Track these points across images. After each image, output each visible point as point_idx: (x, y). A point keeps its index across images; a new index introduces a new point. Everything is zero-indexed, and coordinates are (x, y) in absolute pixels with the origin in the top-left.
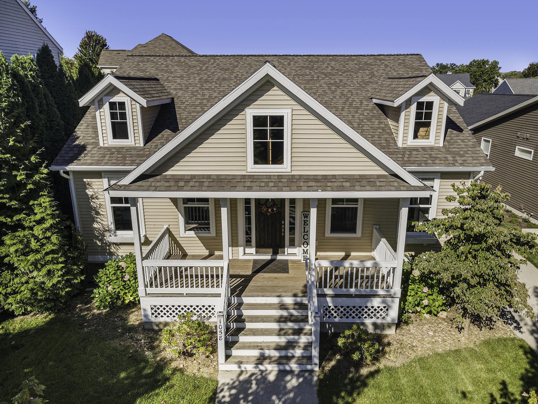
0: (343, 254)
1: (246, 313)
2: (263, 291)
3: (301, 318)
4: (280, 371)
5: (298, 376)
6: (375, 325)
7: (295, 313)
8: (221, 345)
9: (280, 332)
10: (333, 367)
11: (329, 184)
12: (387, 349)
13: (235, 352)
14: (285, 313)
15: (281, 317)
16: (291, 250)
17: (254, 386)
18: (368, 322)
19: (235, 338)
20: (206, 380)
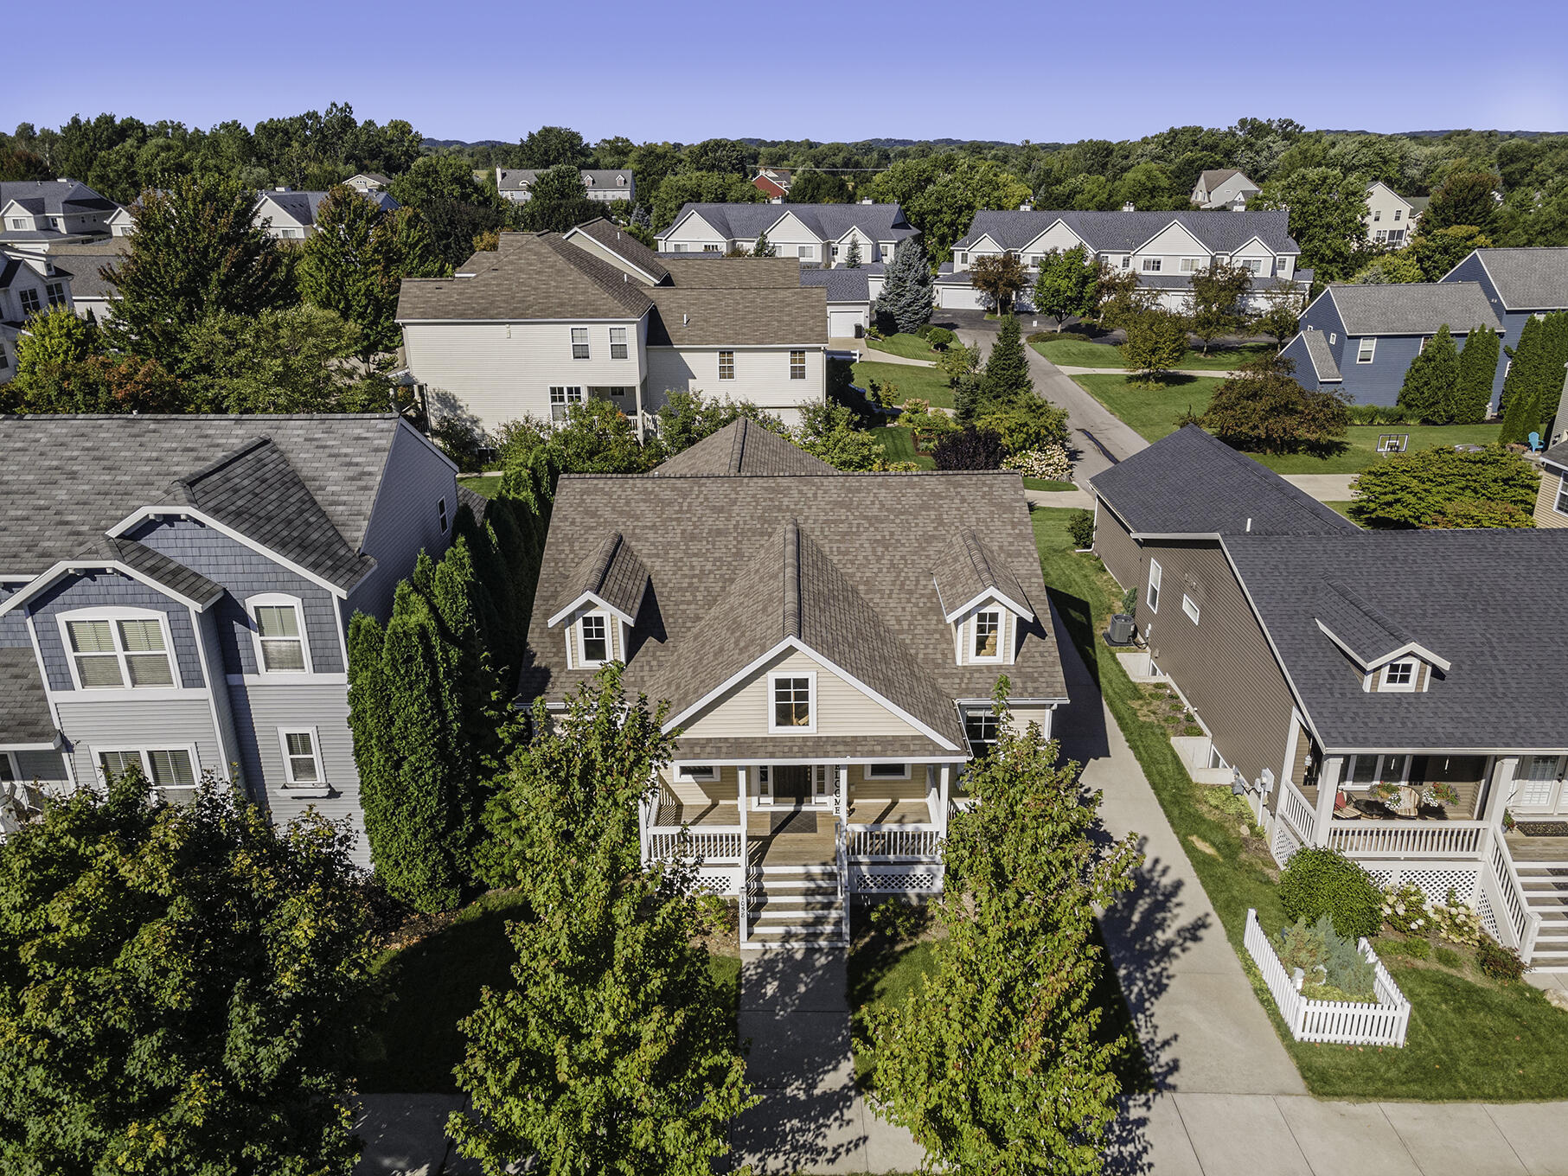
0: (889, 801)
1: (767, 885)
2: (785, 859)
3: (830, 891)
4: (807, 949)
5: (828, 954)
6: (919, 896)
7: (823, 884)
8: (743, 922)
9: (807, 906)
10: (867, 944)
11: (859, 748)
12: (929, 923)
13: (757, 930)
14: (812, 885)
15: (808, 889)
16: (820, 799)
17: (781, 965)
18: (911, 892)
19: (756, 914)
20: (729, 960)
